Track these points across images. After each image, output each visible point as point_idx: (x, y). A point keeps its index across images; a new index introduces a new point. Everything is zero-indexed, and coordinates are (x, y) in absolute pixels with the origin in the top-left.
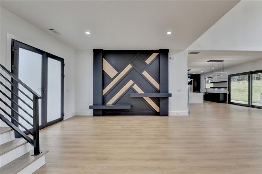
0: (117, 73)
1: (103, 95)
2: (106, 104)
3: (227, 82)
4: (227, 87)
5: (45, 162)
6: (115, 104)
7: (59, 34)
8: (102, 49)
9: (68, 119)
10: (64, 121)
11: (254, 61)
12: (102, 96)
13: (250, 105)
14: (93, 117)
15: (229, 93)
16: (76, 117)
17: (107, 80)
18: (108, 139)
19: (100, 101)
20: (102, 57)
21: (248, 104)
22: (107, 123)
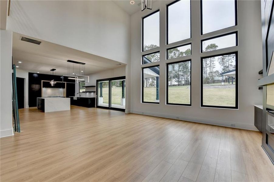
3: (95, 86)
4: (95, 92)
11: (112, 69)
13: (110, 107)
15: (97, 97)
21: (108, 107)
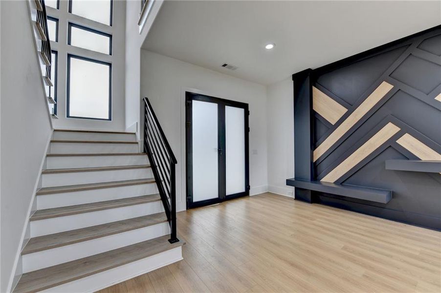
0: (344, 110)
1: (314, 161)
2: (321, 180)
5: (181, 257)
6: (341, 182)
7: (235, 69)
8: (309, 69)
9: (256, 195)
10: (250, 198)
12: (312, 162)
14: (294, 201)
16: (269, 195)
17: (321, 130)
18: (292, 264)
19: (307, 172)
20: (308, 84)
22: (314, 222)
